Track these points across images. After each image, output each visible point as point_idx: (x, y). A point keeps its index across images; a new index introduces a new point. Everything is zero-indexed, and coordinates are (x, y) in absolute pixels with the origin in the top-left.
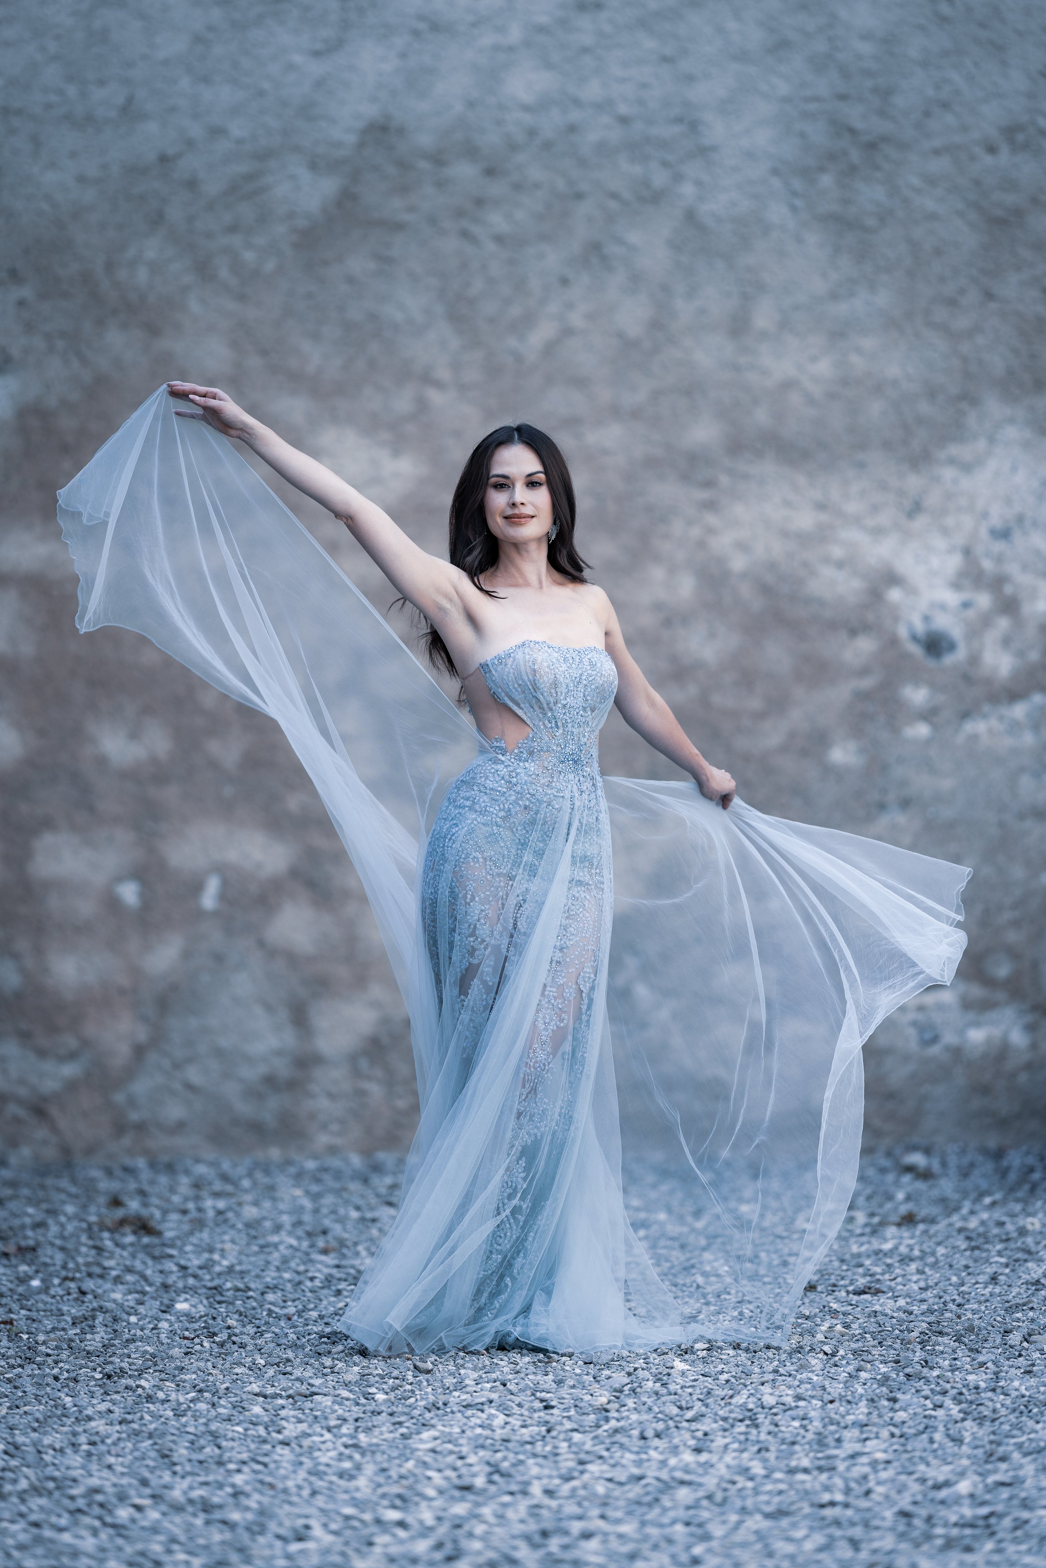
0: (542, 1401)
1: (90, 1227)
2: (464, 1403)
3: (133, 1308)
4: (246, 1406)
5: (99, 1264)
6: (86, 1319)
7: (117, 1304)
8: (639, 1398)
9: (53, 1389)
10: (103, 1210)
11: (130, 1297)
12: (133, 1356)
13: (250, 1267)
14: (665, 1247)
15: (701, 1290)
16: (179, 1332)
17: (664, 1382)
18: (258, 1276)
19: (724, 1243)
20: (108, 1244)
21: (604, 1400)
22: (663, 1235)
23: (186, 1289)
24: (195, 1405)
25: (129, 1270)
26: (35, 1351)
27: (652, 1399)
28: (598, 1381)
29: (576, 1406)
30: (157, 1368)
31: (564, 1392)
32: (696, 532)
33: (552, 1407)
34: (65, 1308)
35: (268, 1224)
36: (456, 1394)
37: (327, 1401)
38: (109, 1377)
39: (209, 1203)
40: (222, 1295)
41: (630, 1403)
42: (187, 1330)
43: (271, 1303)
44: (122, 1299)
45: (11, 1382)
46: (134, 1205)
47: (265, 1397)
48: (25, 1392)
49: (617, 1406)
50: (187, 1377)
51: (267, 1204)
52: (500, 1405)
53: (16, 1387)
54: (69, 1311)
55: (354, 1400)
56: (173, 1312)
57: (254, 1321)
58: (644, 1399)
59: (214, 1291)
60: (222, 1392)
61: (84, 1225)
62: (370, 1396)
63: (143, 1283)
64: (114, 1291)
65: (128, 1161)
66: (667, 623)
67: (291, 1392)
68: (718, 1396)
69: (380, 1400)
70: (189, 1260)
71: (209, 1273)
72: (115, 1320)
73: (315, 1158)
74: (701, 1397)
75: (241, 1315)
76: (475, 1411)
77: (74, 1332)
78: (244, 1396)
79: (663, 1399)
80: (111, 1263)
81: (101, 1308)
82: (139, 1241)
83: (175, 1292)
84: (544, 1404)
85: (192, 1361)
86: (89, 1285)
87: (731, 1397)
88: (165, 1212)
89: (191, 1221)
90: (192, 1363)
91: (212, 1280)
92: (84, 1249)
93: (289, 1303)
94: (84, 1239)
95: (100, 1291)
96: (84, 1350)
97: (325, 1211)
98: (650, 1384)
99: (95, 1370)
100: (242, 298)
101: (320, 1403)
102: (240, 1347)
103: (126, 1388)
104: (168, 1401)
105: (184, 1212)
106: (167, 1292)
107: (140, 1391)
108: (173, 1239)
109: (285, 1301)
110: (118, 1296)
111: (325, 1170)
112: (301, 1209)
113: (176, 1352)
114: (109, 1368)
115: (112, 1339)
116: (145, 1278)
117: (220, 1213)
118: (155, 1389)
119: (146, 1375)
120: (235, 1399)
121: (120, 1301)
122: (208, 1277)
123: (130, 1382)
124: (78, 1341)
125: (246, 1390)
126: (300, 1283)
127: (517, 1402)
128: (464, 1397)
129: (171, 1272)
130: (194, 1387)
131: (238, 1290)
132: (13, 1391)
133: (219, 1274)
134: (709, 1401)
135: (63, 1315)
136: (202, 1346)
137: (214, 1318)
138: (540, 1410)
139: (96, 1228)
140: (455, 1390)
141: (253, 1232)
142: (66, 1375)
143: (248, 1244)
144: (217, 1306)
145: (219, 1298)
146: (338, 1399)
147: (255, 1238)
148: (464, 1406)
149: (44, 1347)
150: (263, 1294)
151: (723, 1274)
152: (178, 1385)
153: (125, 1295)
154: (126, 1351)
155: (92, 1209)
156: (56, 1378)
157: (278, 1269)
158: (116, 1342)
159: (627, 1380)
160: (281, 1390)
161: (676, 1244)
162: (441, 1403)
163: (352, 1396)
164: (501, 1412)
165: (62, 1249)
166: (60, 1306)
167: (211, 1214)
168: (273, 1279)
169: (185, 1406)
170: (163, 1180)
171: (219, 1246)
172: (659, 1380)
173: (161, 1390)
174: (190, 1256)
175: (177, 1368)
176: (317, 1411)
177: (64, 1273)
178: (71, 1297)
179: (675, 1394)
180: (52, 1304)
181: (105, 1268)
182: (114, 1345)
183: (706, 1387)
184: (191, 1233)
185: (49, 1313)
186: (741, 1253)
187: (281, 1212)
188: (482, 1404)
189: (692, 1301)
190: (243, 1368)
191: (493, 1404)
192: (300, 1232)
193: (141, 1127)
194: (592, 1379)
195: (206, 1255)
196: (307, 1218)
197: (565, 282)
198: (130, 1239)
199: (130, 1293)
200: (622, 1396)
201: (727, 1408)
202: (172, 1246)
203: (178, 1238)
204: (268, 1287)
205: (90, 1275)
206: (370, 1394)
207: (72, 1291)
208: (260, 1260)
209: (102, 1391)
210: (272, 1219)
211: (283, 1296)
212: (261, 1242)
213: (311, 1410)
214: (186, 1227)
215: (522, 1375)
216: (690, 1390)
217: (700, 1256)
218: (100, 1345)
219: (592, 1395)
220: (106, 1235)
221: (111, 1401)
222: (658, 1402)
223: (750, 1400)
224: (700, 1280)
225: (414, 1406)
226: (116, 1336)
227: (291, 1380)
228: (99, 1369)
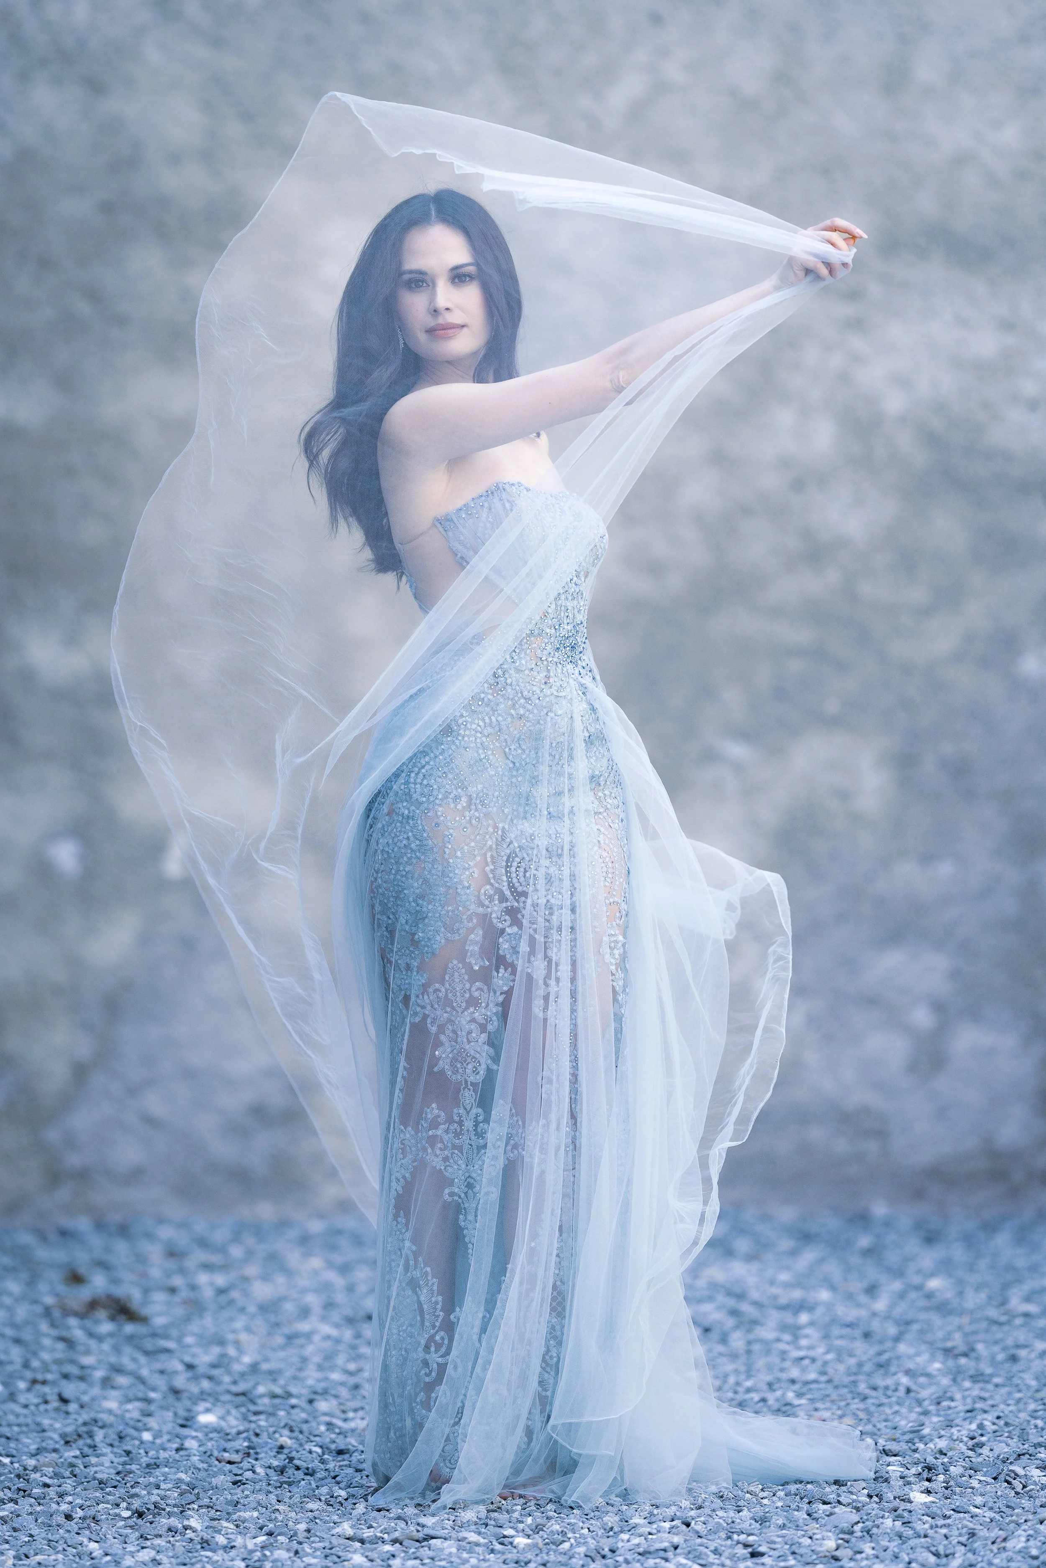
0: (746, 1546)
1: (47, 1312)
2: (641, 1550)
3: (139, 1421)
4: (340, 1554)
5: (72, 1362)
6: (79, 1436)
7: (116, 1416)
8: (878, 1543)
9: (69, 1531)
10: (61, 1288)
11: (129, 1406)
12: (163, 1486)
13: (281, 1365)
14: (841, 1337)
15: (912, 1394)
16: (216, 1453)
17: (905, 1520)
18: (295, 1378)
19: (921, 1332)
20: (78, 1334)
21: (831, 1544)
22: (834, 1321)
23: (203, 1396)
24: (271, 1552)
25: (119, 1370)
26: (28, 1481)
27: (896, 1543)
28: (816, 1519)
29: (794, 1553)
30: (201, 1503)
31: (772, 1533)
32: (836, 361)
33: (762, 1554)
34: (46, 1422)
35: (289, 1307)
36: (624, 1536)
37: (450, 1547)
38: (140, 1515)
39: (203, 1278)
40: (254, 1403)
41: (868, 1548)
42: (225, 1450)
43: (325, 1414)
44: (120, 1408)
45: (6, 1522)
46: (99, 1283)
47: (362, 1541)
48: (31, 1536)
49: (849, 1552)
50: (247, 1515)
51: (281, 1280)
52: (689, 1552)
53: (15, 1530)
54: (51, 1425)
55: (485, 1545)
56: (195, 1426)
57: (312, 1438)
58: (884, 1543)
59: (242, 1398)
60: (301, 1536)
61: (39, 1309)
62: (506, 1540)
63: (142, 1387)
64: (105, 1398)
65: (65, 1222)
66: (798, 485)
67: (396, 1535)
68: (986, 1539)
69: (522, 1546)
70: (194, 1355)
71: (229, 1372)
72: (121, 1438)
73: (321, 1216)
74: (963, 1539)
75: (292, 1431)
76: (658, 1561)
77: (72, 1454)
78: (335, 1541)
79: (912, 1542)
80: (87, 1360)
81: (96, 1421)
82: (120, 1330)
83: (190, 1399)
84: (750, 1550)
85: (246, 1493)
86: (70, 1389)
87: (1005, 1540)
88: (146, 1291)
89: (185, 1302)
90: (247, 1497)
91: (235, 1383)
92: (47, 1342)
93: (351, 1415)
94: (44, 1327)
95: (86, 1399)
96: (95, 1479)
97: (362, 1288)
98: (888, 1522)
99: (118, 1505)
100: (217, 42)
101: (442, 1550)
102: (306, 1474)
103: (170, 1530)
104: (232, 1547)
105: (173, 1290)
106: (178, 1399)
107: (190, 1534)
108: (166, 1327)
109: (344, 1412)
110: (112, 1405)
111: (339, 1232)
112: (327, 1287)
113: (221, 1480)
114: (136, 1504)
115: (124, 1464)
116: (142, 1380)
117: (221, 1291)
118: (210, 1531)
119: (190, 1513)
120: (322, 1545)
121: (119, 1412)
122: (227, 1379)
123: (174, 1522)
124: (82, 1467)
125: (334, 1532)
126: (356, 1387)
127: (712, 1548)
128: (636, 1541)
129: (176, 1372)
130: (261, 1528)
131: (274, 1396)
132: (14, 1534)
133: (243, 1375)
134: (976, 1545)
135: (44, 1431)
136: (254, 1472)
137: (257, 1435)
138: (745, 1559)
139: (57, 1314)
140: (622, 1532)
141: (272, 1318)
142: (80, 1513)
143: (269, 1334)
144: (254, 1418)
145: (253, 1408)
146: (464, 1544)
147: (277, 1325)
148: (640, 1554)
149: (38, 1475)
150: (311, 1402)
151: (935, 1373)
152: (237, 1526)
153: (121, 1403)
154: (152, 1480)
155: (42, 1287)
156: (68, 1517)
157: (320, 1368)
158: (134, 1467)
159: (855, 1517)
160: (381, 1532)
161: (857, 1333)
162: (606, 1549)
163: (482, 1541)
164: (694, 1562)
165: (17, 1341)
166: (38, 1419)
167: (208, 1293)
168: (319, 1381)
169: (258, 1554)
170: (121, 1247)
171: (230, 1337)
172: (900, 1517)
173: (219, 1532)
174: (195, 1350)
175: (228, 1503)
176: (440, 1560)
177: (29, 1375)
178: (49, 1407)
179: (926, 1536)
180: (26, 1416)
181: (83, 1368)
182: (131, 1472)
183: (966, 1527)
184: (188, 1319)
185: (24, 1429)
186: (949, 1344)
187: (304, 1291)
188: (665, 1550)
189: (904, 1410)
190: (319, 1503)
191: (678, 1551)
192: (336, 1316)
193: (82, 1175)
194: (806, 1516)
195: (216, 1350)
196: (340, 1297)
197: (656, 19)
198: (106, 1327)
199: (129, 1401)
200: (853, 1540)
201: (1004, 1555)
202: (167, 1337)
203: (172, 1325)
204: (315, 1393)
205: (66, 1376)
206: (505, 1537)
207: (49, 1398)
208: (292, 1354)
209: (137, 1534)
210: (295, 1300)
211: (340, 1404)
212: (287, 1330)
213: (433, 1559)
214: (179, 1311)
215: (707, 1511)
216: (944, 1531)
217: (893, 1348)
218: (113, 1471)
219: (811, 1538)
220: (73, 1322)
221: (153, 1547)
222: (904, 1546)
223: (1032, 1543)
224: (905, 1380)
225: (571, 1554)
226: (132, 1459)
227: (390, 1519)
228: (124, 1505)
